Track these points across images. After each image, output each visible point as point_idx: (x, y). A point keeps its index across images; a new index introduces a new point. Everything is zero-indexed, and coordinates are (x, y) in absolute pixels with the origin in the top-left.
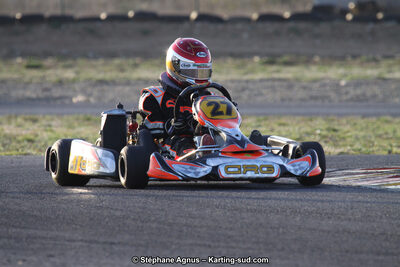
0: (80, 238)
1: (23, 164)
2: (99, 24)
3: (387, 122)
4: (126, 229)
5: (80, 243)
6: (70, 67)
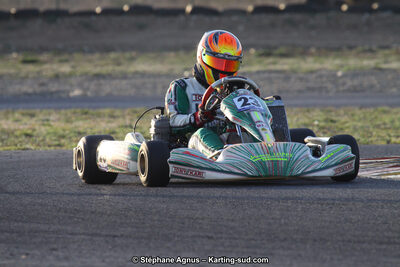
1: (22, 158)
2: (94, 18)
3: (385, 112)
4: (128, 221)
5: (83, 236)
6: (66, 61)
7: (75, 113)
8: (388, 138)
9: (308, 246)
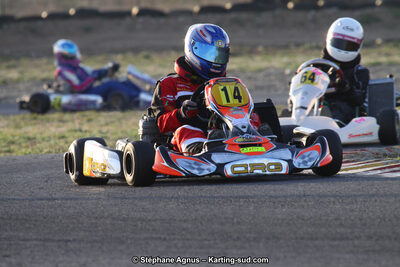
0: (34, 237)
2: (40, 23)
4: (80, 226)
5: (35, 242)
6: (14, 67)
7: (23, 119)
9: (261, 244)
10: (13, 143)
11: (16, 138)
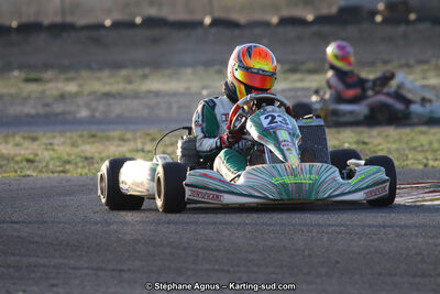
0: (86, 265)
1: (22, 186)
2: (103, 32)
3: (422, 133)
4: (137, 254)
6: (73, 79)
7: (81, 136)
8: (425, 161)
10: (68, 162)
11: (73, 157)
